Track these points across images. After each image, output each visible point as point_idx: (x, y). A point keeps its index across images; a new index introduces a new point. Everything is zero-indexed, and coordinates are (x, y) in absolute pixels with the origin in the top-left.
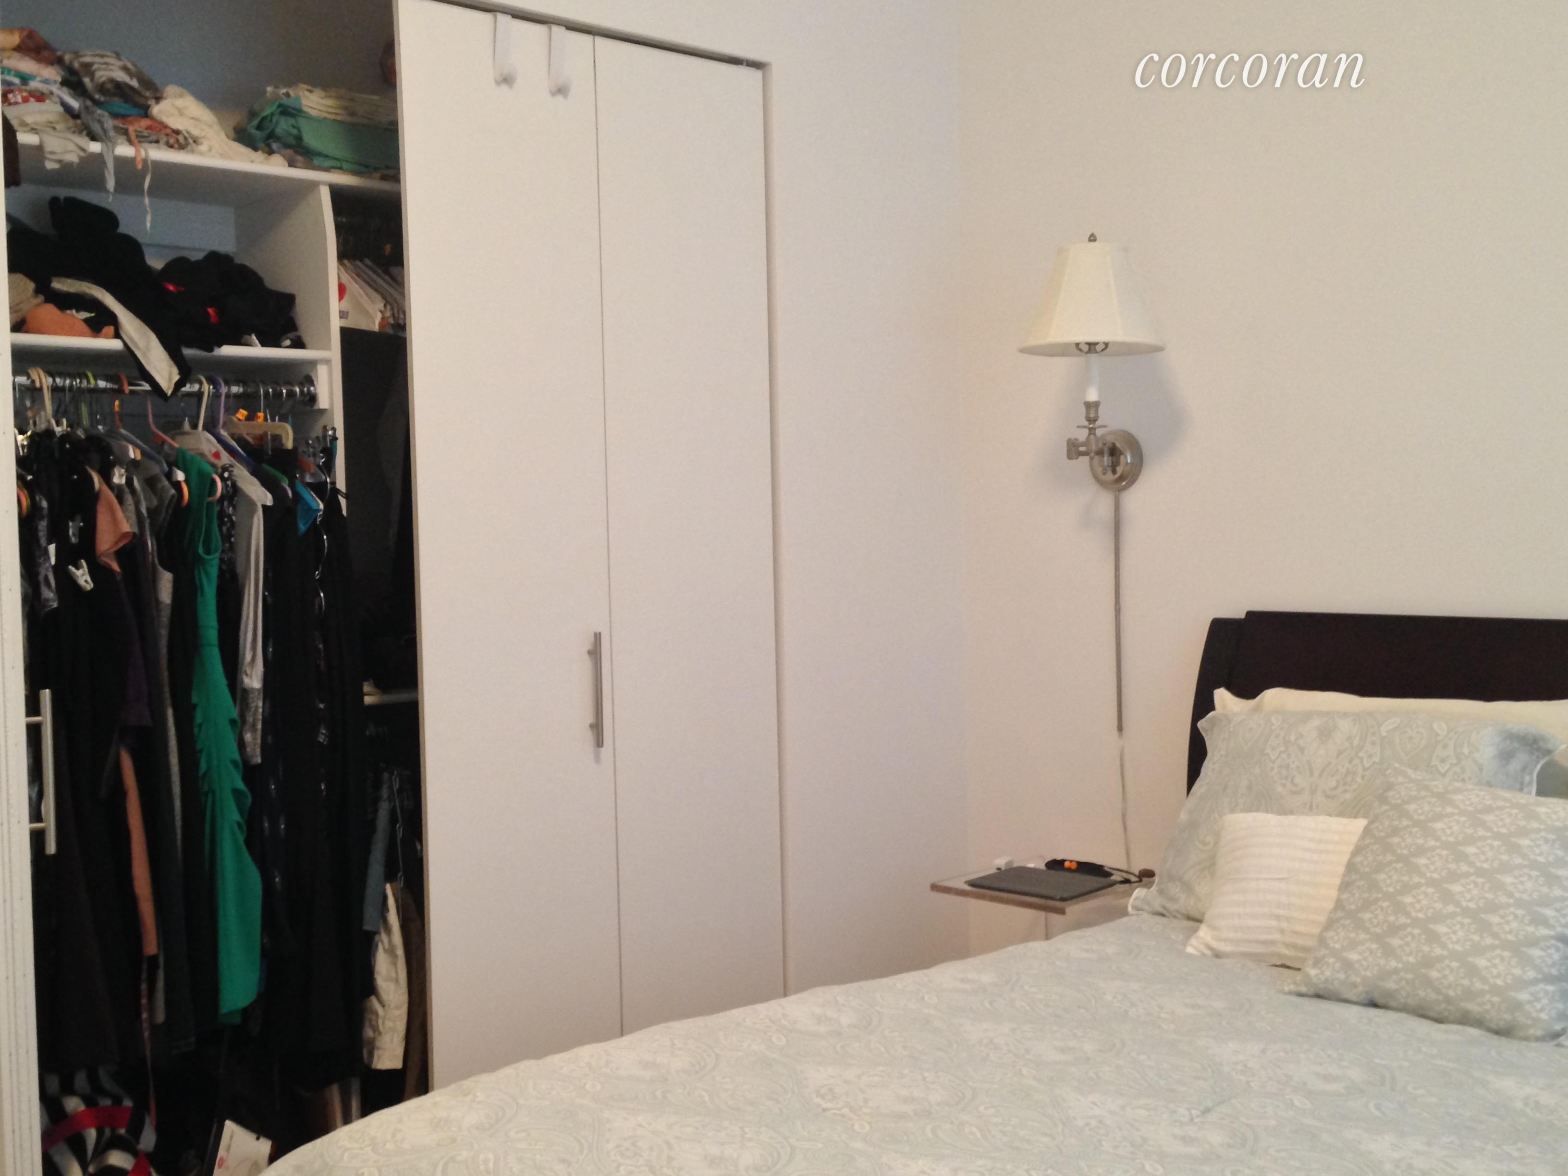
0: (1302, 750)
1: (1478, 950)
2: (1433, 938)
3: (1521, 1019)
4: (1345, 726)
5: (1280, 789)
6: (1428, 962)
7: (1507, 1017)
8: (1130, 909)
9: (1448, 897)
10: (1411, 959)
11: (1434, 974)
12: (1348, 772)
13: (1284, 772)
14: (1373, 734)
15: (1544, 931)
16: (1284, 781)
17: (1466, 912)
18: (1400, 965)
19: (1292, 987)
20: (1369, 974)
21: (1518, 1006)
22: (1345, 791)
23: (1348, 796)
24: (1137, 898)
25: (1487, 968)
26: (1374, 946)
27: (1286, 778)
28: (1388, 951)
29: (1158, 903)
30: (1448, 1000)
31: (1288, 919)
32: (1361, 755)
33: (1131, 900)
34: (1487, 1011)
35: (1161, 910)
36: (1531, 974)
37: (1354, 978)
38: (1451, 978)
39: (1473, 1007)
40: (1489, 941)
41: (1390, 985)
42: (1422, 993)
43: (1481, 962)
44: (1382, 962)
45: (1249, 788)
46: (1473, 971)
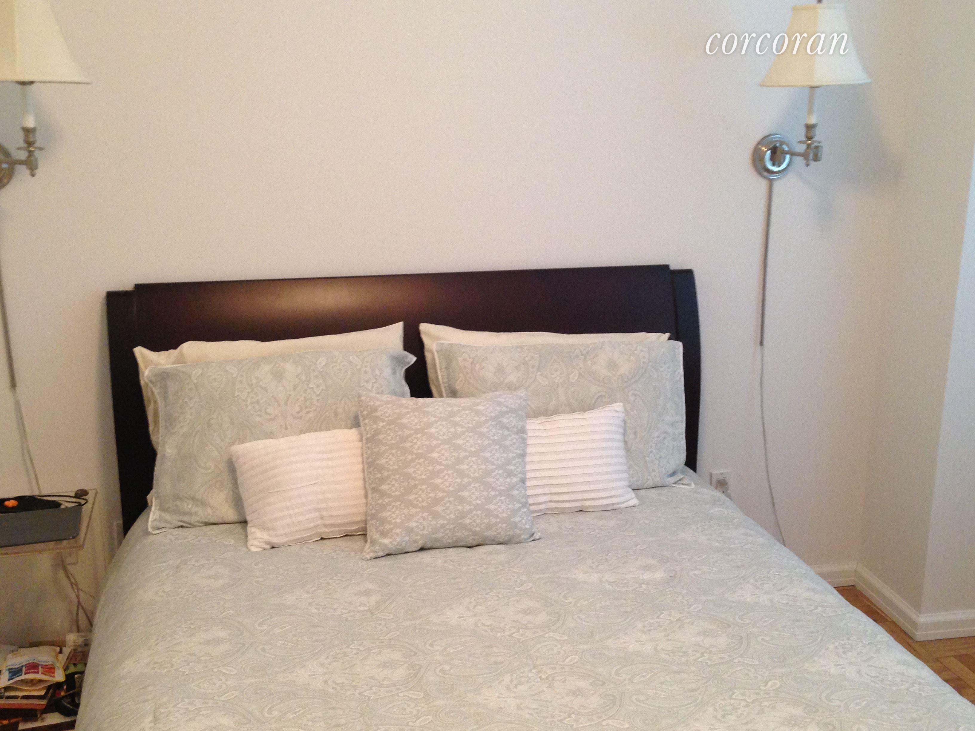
0: (265, 389)
1: (489, 500)
2: (462, 500)
3: (517, 531)
4: (290, 368)
5: (258, 419)
6: (463, 515)
7: (511, 533)
8: (150, 530)
9: (461, 474)
10: (452, 516)
11: (467, 521)
12: (306, 400)
13: (257, 407)
14: (314, 371)
15: (515, 480)
16: (258, 413)
17: (475, 480)
18: (445, 522)
19: (372, 555)
20: (425, 532)
21: (515, 525)
22: (308, 413)
23: (311, 415)
24: (153, 521)
25: (496, 509)
26: (425, 515)
27: (260, 410)
28: (436, 515)
29: (174, 519)
30: (475, 533)
31: (326, 509)
32: (311, 386)
33: (150, 524)
34: (499, 534)
35: (181, 524)
36: (518, 505)
37: (414, 537)
38: (478, 521)
39: (490, 533)
40: (492, 493)
41: (439, 535)
42: (459, 534)
43: (493, 507)
44: (433, 522)
45: (232, 422)
46: (489, 513)
